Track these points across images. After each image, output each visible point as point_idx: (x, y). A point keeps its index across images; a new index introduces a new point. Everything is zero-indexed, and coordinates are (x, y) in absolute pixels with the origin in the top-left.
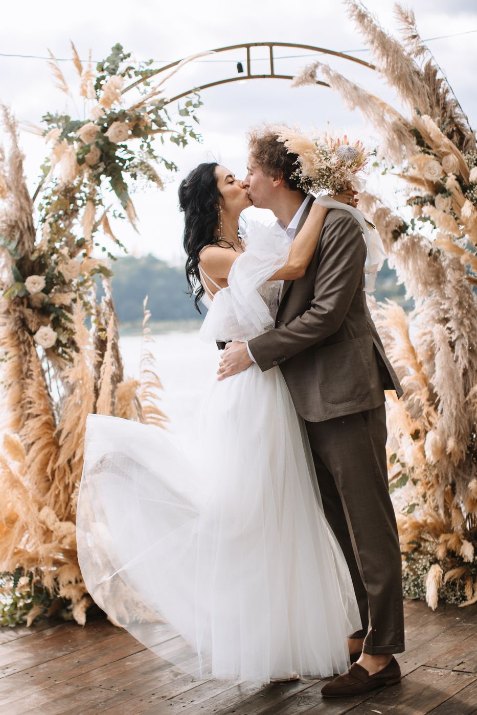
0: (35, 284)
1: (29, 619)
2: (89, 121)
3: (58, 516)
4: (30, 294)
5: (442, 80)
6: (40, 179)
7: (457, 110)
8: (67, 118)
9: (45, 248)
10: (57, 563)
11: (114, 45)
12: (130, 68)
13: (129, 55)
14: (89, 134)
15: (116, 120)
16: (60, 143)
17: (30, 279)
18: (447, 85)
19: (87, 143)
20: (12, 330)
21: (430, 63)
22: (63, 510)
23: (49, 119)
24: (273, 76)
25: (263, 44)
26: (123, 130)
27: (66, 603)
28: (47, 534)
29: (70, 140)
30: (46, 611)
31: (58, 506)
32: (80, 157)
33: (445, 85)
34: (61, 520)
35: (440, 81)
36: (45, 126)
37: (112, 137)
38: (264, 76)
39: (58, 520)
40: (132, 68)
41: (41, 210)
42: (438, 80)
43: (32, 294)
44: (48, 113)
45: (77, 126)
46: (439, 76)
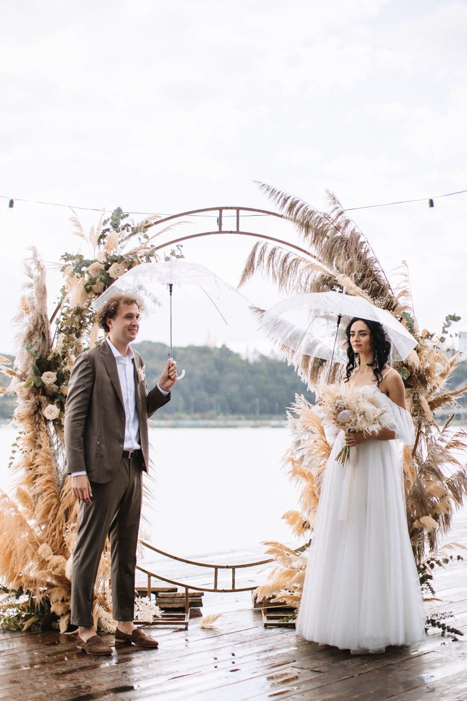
0: (49, 378)
1: (26, 625)
2: (96, 261)
3: (53, 551)
4: (45, 385)
5: (364, 242)
6: (59, 300)
7: (376, 265)
8: (81, 257)
9: (60, 352)
10: (50, 586)
11: (116, 208)
12: (128, 225)
13: (127, 215)
14: (96, 270)
15: (116, 261)
16: (72, 277)
17: (46, 374)
18: (368, 246)
19: (94, 277)
20: (30, 412)
21: (354, 230)
22: (58, 547)
23: (67, 257)
24: (238, 232)
25: (232, 208)
26: (120, 269)
27: (55, 618)
28: (43, 563)
29: (82, 273)
30: (39, 621)
31: (54, 544)
32: (88, 287)
33: (366, 246)
34: (55, 554)
35: (362, 243)
36: (63, 262)
37: (111, 274)
38: (231, 232)
39: (52, 553)
40: (129, 226)
41: (58, 324)
42: (361, 242)
43: (47, 385)
44: (66, 253)
45: (88, 264)
46: (362, 239)
